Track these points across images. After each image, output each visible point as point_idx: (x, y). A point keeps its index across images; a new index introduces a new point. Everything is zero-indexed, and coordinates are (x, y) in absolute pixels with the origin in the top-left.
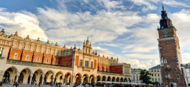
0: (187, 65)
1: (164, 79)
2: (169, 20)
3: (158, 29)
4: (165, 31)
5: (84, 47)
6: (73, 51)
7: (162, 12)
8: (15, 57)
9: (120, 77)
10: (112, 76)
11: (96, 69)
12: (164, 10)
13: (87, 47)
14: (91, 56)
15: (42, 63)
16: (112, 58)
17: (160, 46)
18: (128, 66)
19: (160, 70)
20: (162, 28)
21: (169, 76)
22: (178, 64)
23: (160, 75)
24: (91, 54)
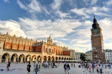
0: (107, 50)
1: (93, 58)
2: (98, 24)
3: (91, 30)
4: (95, 31)
5: (48, 41)
6: (41, 43)
7: (94, 19)
8: (8, 47)
9: (69, 57)
10: (64, 57)
11: (55, 53)
12: (95, 18)
13: (50, 41)
14: (52, 46)
15: (24, 51)
16: (64, 47)
17: (92, 39)
18: (73, 51)
19: (91, 53)
20: (94, 29)
21: (96, 56)
22: (102, 50)
23: (91, 56)
24: (52, 45)
